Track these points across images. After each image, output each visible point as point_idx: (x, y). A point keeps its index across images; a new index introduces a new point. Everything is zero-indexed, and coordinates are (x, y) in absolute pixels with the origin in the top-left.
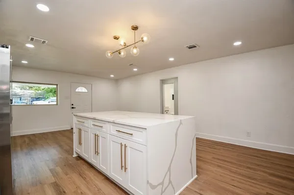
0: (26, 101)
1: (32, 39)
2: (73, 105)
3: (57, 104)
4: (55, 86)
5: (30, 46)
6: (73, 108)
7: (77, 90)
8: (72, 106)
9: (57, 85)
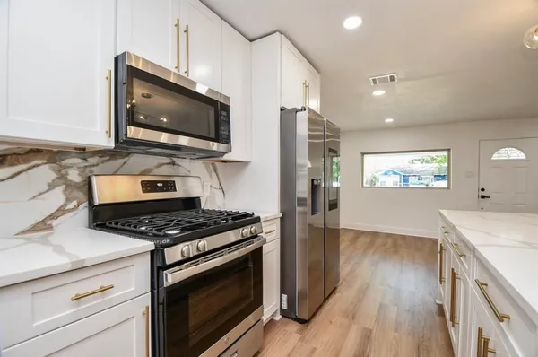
0: (425, 182)
1: (374, 81)
2: (483, 190)
3: (448, 188)
4: (446, 153)
5: (379, 93)
6: (483, 197)
7: (495, 157)
8: (483, 193)
9: (449, 150)
